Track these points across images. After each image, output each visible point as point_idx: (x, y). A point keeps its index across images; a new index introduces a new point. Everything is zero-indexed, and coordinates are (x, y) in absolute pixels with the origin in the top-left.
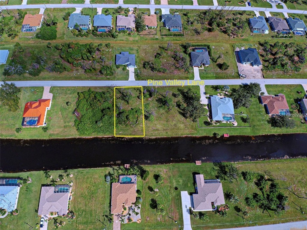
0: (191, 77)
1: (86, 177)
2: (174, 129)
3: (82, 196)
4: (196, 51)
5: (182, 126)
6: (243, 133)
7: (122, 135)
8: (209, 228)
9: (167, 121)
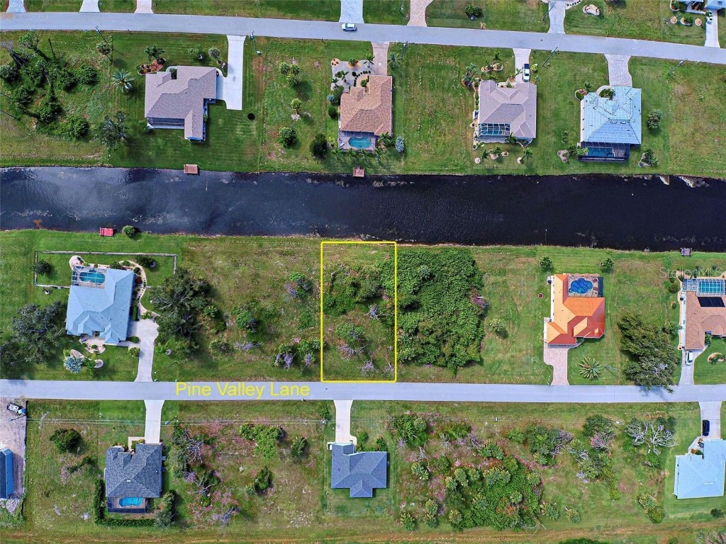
0: (171, 409)
1: (447, 156)
2: (242, 255)
3: (452, 119)
4: (142, 505)
5: (220, 262)
6: (62, 237)
7: (369, 246)
8: (190, 37)
9: (257, 275)
